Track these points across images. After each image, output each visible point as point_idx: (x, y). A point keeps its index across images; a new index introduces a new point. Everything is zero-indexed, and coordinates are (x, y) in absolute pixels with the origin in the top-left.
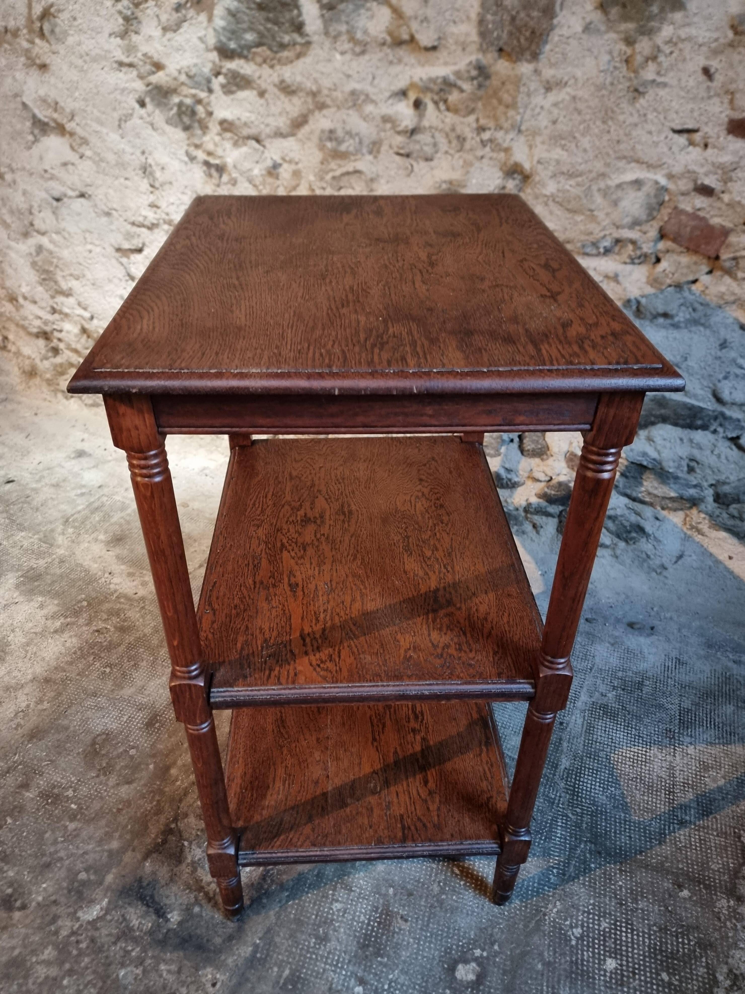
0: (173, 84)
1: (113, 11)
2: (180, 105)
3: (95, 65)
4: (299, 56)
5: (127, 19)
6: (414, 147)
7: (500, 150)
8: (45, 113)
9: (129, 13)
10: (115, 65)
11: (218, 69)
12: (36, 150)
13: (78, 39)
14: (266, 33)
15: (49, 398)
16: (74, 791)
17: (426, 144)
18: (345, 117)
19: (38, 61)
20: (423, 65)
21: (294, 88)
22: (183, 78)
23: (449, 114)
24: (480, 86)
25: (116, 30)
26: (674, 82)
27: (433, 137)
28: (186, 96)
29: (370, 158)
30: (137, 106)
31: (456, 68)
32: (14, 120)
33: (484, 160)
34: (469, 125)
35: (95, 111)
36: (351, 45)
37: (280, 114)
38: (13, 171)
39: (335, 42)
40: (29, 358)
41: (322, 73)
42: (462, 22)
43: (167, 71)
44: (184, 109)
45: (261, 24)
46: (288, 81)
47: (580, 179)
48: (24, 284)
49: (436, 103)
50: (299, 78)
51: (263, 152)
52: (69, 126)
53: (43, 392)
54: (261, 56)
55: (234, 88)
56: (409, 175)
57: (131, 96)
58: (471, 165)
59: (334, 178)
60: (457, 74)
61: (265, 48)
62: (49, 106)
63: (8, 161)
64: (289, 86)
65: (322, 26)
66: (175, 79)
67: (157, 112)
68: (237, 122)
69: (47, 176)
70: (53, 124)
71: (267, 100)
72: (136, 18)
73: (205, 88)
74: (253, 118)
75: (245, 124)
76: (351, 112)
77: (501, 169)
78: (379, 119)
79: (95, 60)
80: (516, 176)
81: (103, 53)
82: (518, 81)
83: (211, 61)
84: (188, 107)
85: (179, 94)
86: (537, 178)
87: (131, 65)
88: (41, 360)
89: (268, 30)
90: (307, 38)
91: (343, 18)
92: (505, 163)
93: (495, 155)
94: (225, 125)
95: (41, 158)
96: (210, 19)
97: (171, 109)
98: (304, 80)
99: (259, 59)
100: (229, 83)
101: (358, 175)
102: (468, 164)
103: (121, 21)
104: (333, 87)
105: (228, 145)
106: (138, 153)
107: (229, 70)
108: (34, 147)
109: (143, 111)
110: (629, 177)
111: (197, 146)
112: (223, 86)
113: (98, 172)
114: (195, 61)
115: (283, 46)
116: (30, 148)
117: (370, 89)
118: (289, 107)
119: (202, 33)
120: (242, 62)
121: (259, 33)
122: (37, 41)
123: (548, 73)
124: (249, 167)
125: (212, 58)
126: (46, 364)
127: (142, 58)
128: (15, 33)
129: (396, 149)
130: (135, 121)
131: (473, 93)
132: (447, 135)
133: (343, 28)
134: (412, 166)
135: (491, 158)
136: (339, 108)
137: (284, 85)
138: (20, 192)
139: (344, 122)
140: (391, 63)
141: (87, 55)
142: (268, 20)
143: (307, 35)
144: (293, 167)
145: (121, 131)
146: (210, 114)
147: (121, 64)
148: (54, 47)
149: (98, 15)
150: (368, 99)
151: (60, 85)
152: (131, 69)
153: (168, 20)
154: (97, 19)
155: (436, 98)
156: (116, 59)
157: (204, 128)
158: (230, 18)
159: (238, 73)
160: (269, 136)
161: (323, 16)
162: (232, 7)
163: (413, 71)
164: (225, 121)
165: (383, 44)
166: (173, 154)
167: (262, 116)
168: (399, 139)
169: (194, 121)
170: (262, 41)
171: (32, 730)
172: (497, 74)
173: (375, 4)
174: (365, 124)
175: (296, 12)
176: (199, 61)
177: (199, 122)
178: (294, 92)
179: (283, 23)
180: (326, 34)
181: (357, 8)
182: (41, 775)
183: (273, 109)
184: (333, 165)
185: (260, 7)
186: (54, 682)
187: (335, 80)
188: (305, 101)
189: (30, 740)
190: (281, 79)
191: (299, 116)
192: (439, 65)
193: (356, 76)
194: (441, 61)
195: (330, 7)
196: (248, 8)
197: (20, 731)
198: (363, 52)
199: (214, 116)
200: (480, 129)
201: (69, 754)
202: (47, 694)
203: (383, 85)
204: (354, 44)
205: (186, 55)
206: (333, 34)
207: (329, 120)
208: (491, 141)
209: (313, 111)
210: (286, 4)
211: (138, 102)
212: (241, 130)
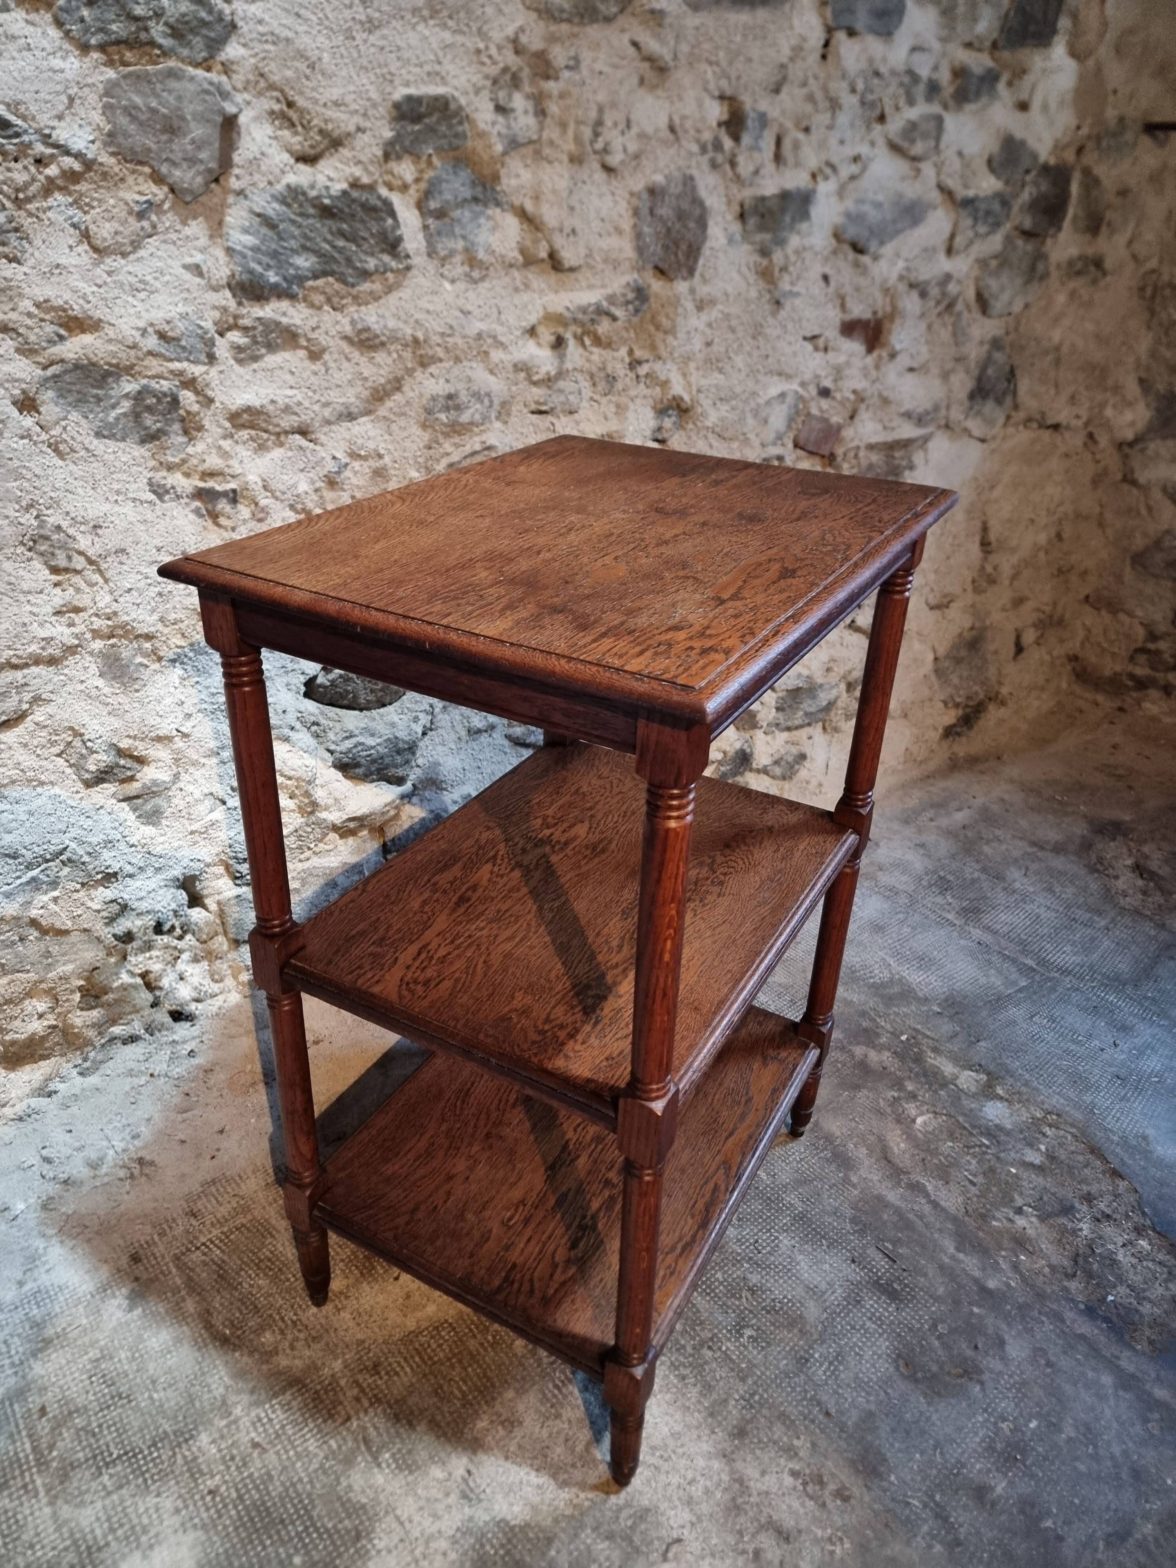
0: (125, 357)
2: (138, 397)
4: (390, 289)
6: (556, 400)
7: (657, 384)
11: (231, 320)
14: (336, 255)
17: (569, 393)
18: (469, 372)
20: (556, 291)
21: (384, 339)
22: (152, 342)
23: (595, 350)
24: (637, 311)
26: (803, 291)
27: (577, 381)
28: (158, 377)
29: (498, 425)
30: (15, 412)
31: (609, 291)
33: (638, 401)
34: (622, 359)
36: (467, 268)
37: (351, 383)
39: (443, 266)
41: (428, 312)
42: (609, 234)
43: (110, 332)
44: (151, 401)
45: (325, 240)
46: (376, 328)
47: (734, 403)
49: (579, 339)
50: (392, 324)
51: (313, 451)
54: (322, 293)
55: (263, 351)
58: (626, 408)
60: (611, 299)
61: (331, 279)
64: (377, 336)
65: (424, 243)
66: (134, 346)
67: (74, 416)
68: (271, 408)
71: (325, 364)
72: (17, 230)
73: (203, 357)
74: (299, 395)
75: (287, 409)
76: (474, 364)
77: (655, 408)
78: (510, 369)
80: (673, 412)
82: (676, 302)
83: (215, 308)
84: (159, 396)
85: (139, 375)
86: (699, 410)
89: (341, 250)
90: (407, 261)
91: (457, 230)
92: (661, 400)
93: (650, 392)
94: (243, 417)
96: (216, 230)
97: (114, 407)
98: (401, 325)
99: (318, 299)
100: (253, 343)
102: (620, 409)
104: (449, 332)
105: (246, 452)
106: (12, 510)
107: (258, 320)
109: (28, 421)
110: (774, 391)
111: (170, 468)
112: (238, 349)
114: (181, 308)
115: (365, 274)
117: (497, 329)
118: (367, 370)
119: (198, 258)
120: (285, 304)
121: (321, 255)
123: (704, 291)
124: (291, 482)
125: (224, 303)
127: (33, 309)
129: (534, 407)
131: (628, 321)
132: (592, 376)
133: (460, 244)
134: (554, 424)
135: (645, 397)
136: (457, 360)
137: (364, 336)
139: (470, 380)
140: (517, 290)
142: (342, 234)
143: (408, 256)
144: (375, 464)
146: (209, 402)
150: (496, 342)
153: (115, 233)
157: (192, 429)
158: (264, 230)
159: (278, 324)
161: (426, 227)
162: (271, 213)
163: (545, 299)
164: (248, 410)
165: (511, 266)
166: (118, 493)
167: (314, 392)
168: (538, 393)
169: (173, 420)
170: (328, 268)
171: (858, 1471)
172: (656, 295)
173: (498, 211)
174: (492, 379)
175: (390, 221)
176: (189, 309)
177: (183, 420)
178: (383, 344)
179: (364, 239)
180: (429, 255)
181: (476, 216)
182: (964, 1466)
183: (338, 377)
184: (447, 447)
185: (326, 212)
186: (748, 1422)
187: (448, 321)
188: (400, 356)
189: (880, 1476)
190: (359, 326)
191: (389, 382)
192: (581, 289)
193: (476, 312)
194: (584, 284)
195: (440, 214)
196: (301, 215)
197: (856, 1491)
198: (483, 279)
199: (218, 404)
200: (634, 364)
201: (928, 1419)
202: (776, 1437)
203: (512, 321)
204: (471, 267)
205: (158, 299)
206: (443, 253)
207: (442, 381)
208: (647, 375)
209: (414, 370)
210: (374, 209)
211: (14, 403)
212: (275, 421)
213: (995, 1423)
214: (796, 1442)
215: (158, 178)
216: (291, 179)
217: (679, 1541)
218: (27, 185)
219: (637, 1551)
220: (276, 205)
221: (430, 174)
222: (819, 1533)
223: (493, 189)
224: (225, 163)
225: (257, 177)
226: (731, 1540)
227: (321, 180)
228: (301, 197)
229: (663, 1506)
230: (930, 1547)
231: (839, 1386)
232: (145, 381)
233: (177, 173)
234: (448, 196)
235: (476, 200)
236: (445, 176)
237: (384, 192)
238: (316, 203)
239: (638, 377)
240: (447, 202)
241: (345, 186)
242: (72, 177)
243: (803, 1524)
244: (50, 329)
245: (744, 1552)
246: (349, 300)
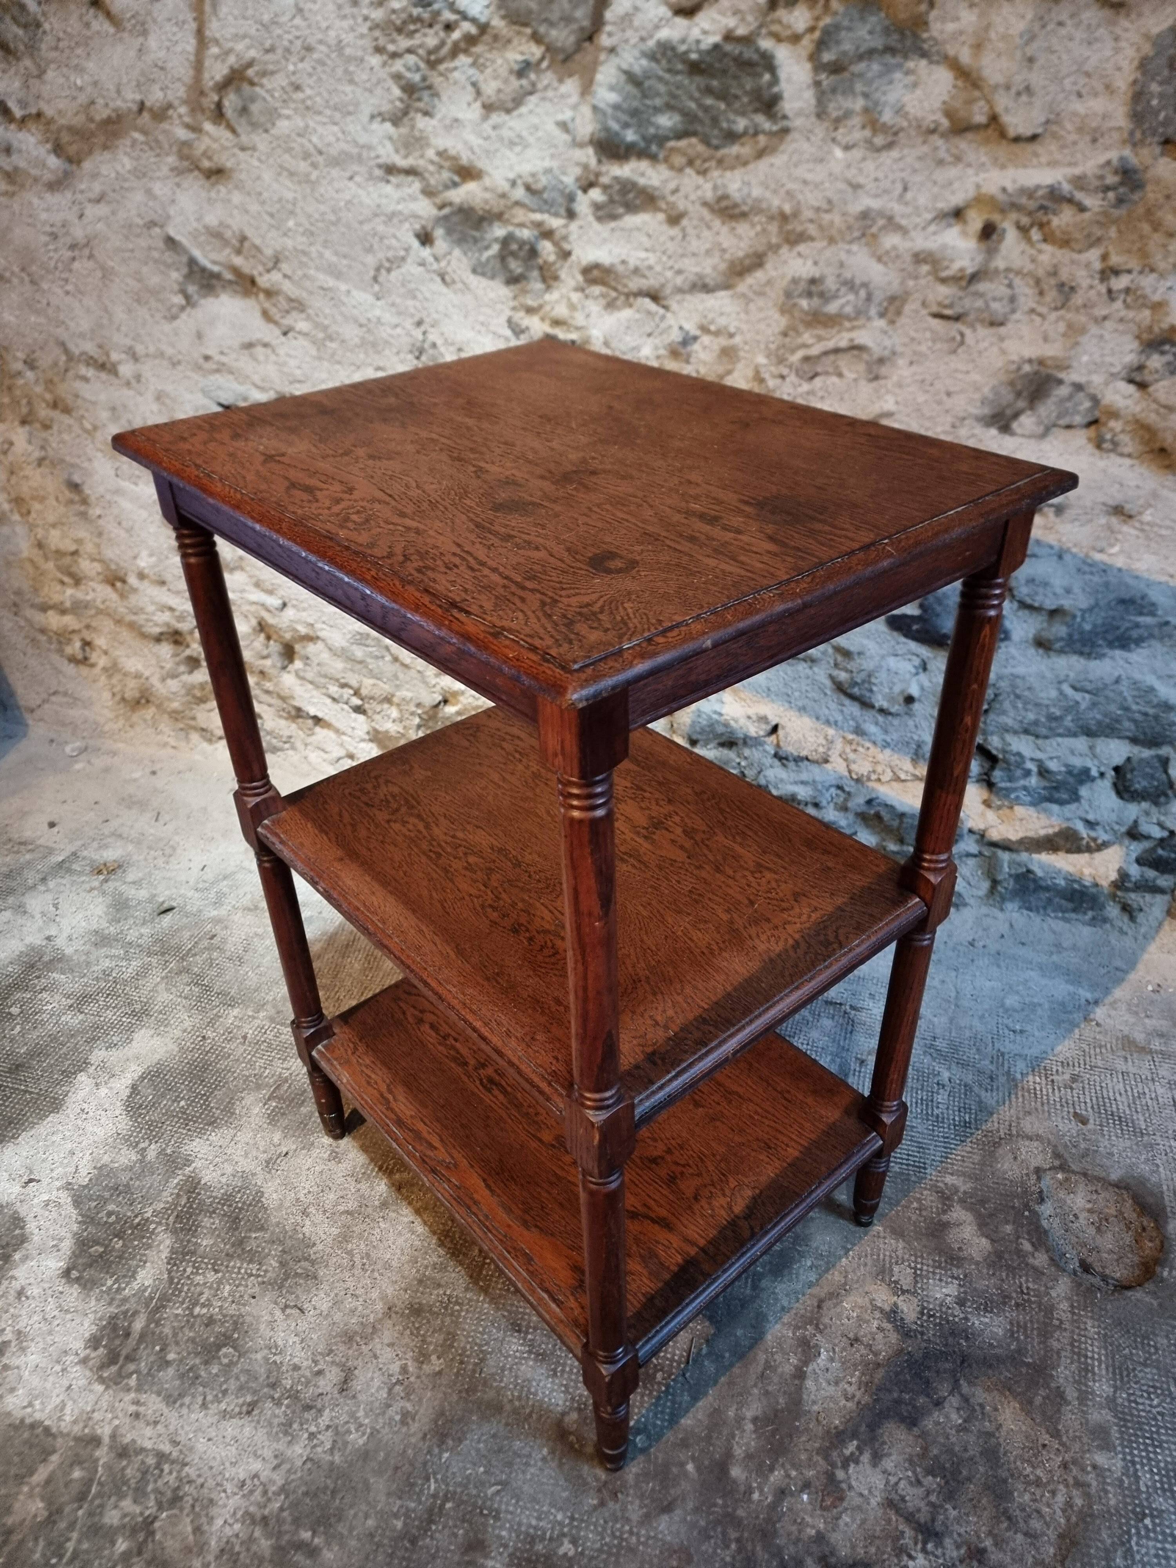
0: (497, 205)
1: (383, 73)
2: (506, 241)
3: (335, 172)
4: (760, 154)
5: (410, 89)
6: (969, 303)
7: (1144, 305)
8: (214, 256)
9: (417, 77)
10: (378, 172)
11: (592, 178)
12: (187, 322)
13: (301, 124)
14: (700, 114)
15: (172, 742)
16: (574, 1542)
17: (994, 299)
18: (843, 256)
19: (206, 164)
20: (1003, 167)
21: (745, 208)
22: (519, 193)
23: (1048, 248)
24: (1120, 201)
25: (386, 107)
27: (1010, 286)
28: (522, 225)
29: (881, 323)
30: (416, 243)
31: (1077, 171)
32: (145, 269)
33: (1108, 324)
34: (1088, 265)
35: (328, 254)
36: (867, 133)
37: (708, 252)
38: (135, 358)
39: (836, 129)
40: (138, 676)
41: (805, 182)
42: (1097, 94)
43: (487, 181)
44: (514, 247)
45: (692, 98)
46: (736, 196)
48: (144, 553)
49: (1023, 230)
50: (756, 192)
51: (663, 318)
52: (264, 281)
53: (161, 732)
54: (684, 154)
55: (621, 210)
56: (954, 352)
57: (407, 225)
58: (1083, 331)
59: (807, 359)
60: (1079, 182)
61: (694, 140)
62: (226, 243)
63: (128, 342)
64: (736, 205)
65: (813, 102)
66: (503, 196)
67: (457, 252)
68: (620, 268)
69: (208, 365)
70: (228, 276)
71: (683, 230)
72: (429, 87)
73: (562, 211)
74: (652, 259)
75: (636, 271)
76: (855, 247)
77: (1138, 337)
78: (908, 258)
79: (336, 162)
80: (1167, 347)
81: (355, 151)
83: (578, 164)
84: (522, 243)
85: (507, 222)
87: (411, 172)
88: (163, 680)
89: (706, 109)
90: (785, 123)
91: (859, 87)
92: (1150, 329)
93: (1131, 314)
94: (595, 273)
95: (199, 336)
96: (587, 88)
97: (487, 248)
98: (768, 194)
99: (678, 160)
100: (611, 201)
101: (855, 352)
102: (1074, 332)
103: (397, 92)
104: (825, 206)
105: (595, 307)
106: (408, 324)
107: (616, 179)
108: (184, 316)
109: (426, 253)
111: (530, 310)
112: (597, 207)
113: (320, 358)
114: (547, 164)
115: (732, 137)
116: (174, 318)
117: (897, 208)
118: (727, 241)
119: (567, 115)
120: (644, 165)
121: (686, 114)
122: (208, 126)
124: (634, 344)
125: (584, 160)
126: (173, 685)
127: (436, 159)
128: (161, 114)
129: (935, 309)
130: (411, 268)
131: (1105, 214)
132: (1038, 282)
133: (859, 104)
134: (962, 335)
135: (1121, 320)
136: (832, 240)
137: (724, 204)
138: (150, 396)
139: (842, 265)
140: (940, 163)
141: (320, 153)
142: (709, 91)
143: (785, 117)
144: (723, 341)
145: (377, 288)
146: (566, 255)
147: (390, 170)
148: (244, 139)
149: (351, 82)
150: (892, 224)
151: (254, 208)
152: (410, 178)
153: (499, 91)
154: (348, 89)
155: (1025, 220)
156: (380, 161)
157: (549, 277)
158: (630, 88)
159: (634, 185)
160: (680, 290)
161: (817, 84)
162: (637, 69)
163: (983, 175)
164: (597, 266)
165: (933, 131)
166: (482, 324)
167: (670, 257)
168: (944, 292)
169: (532, 268)
170: (691, 128)
171: (436, 1422)
172: (1158, 181)
173: (924, 62)
174: (880, 268)
175: (767, 77)
176: (555, 164)
177: (541, 268)
178: (744, 215)
179: (736, 97)
180: (819, 116)
181: (888, 70)
182: (497, 1518)
183: (695, 245)
184: (807, 337)
185: (695, 68)
186: (430, 1311)
187: (829, 194)
188: (764, 230)
189: (441, 1443)
190: (720, 193)
191: (747, 256)
192: (1040, 165)
193: (871, 186)
194: (1043, 160)
195: (836, 68)
196: (669, 71)
197: (414, 1427)
198: (890, 146)
199: (573, 258)
200: (1109, 272)
201: (527, 1464)
202: (429, 1339)
203: (922, 200)
204: (875, 131)
205: (530, 153)
206: (835, 114)
207: (810, 263)
208: (1127, 291)
209: (778, 247)
210: (750, 64)
211: (418, 236)
212: (625, 281)
213: (564, 1535)
214: (434, 1358)
215: (536, 38)
216: (664, 34)
217: (302, 1311)
218: (438, 48)
219: (281, 1287)
220: (644, 62)
221: (827, 20)
222: (361, 1414)
223: (916, 36)
224: (598, 22)
225: (629, 33)
226: (321, 1348)
227: (696, 33)
228: (669, 53)
229: (325, 1286)
230: (396, 1516)
231: (511, 1369)
232: (511, 228)
233: (554, 33)
234: (847, 46)
235: (889, 50)
236: (846, 23)
237: (766, 44)
238: (683, 57)
239: (1110, 291)
240: (845, 53)
241: (716, 39)
242: (470, 40)
243: (362, 1397)
244: (446, 175)
245: (316, 1362)
246: (713, 163)
